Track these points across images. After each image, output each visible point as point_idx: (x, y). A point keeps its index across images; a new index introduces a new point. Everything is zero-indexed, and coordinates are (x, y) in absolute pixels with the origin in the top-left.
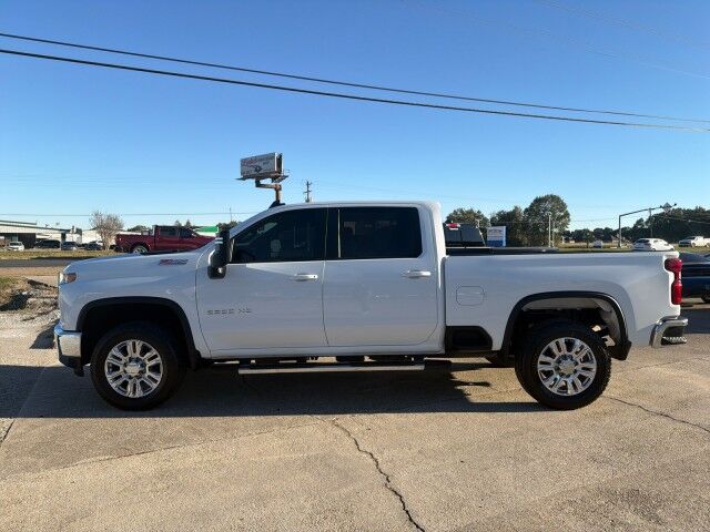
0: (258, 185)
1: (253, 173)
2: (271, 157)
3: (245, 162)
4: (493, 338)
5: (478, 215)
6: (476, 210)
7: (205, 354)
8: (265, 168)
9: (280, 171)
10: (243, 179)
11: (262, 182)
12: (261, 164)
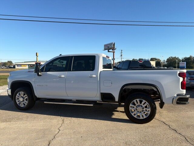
0: (109, 51)
1: (107, 48)
2: (112, 43)
3: (105, 46)
4: (115, 97)
5: (178, 59)
6: (177, 57)
7: (38, 97)
8: (110, 47)
9: (114, 47)
10: (105, 50)
11: (110, 51)
12: (109, 46)
